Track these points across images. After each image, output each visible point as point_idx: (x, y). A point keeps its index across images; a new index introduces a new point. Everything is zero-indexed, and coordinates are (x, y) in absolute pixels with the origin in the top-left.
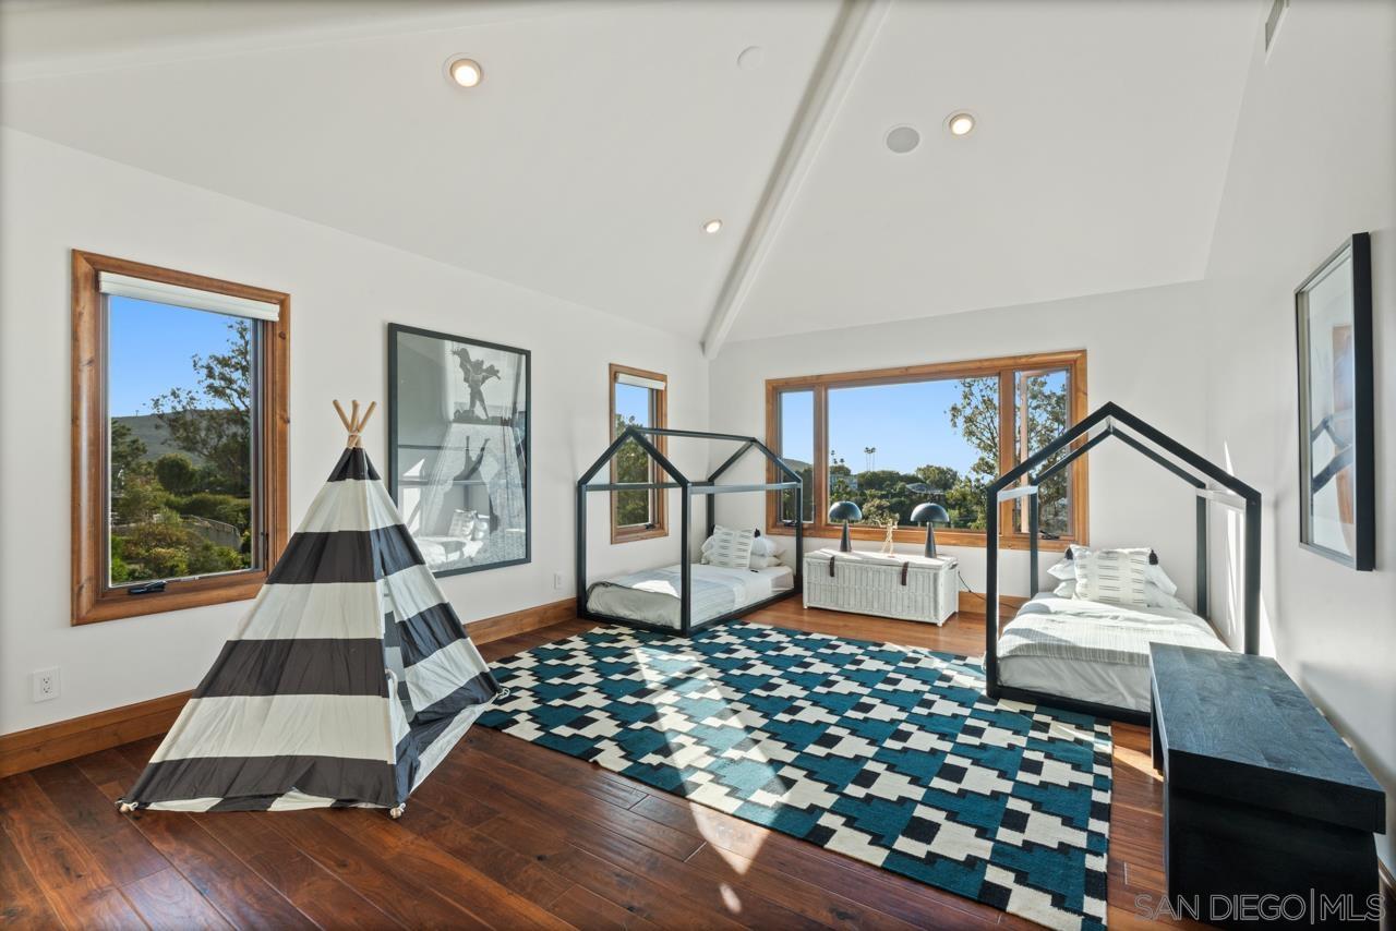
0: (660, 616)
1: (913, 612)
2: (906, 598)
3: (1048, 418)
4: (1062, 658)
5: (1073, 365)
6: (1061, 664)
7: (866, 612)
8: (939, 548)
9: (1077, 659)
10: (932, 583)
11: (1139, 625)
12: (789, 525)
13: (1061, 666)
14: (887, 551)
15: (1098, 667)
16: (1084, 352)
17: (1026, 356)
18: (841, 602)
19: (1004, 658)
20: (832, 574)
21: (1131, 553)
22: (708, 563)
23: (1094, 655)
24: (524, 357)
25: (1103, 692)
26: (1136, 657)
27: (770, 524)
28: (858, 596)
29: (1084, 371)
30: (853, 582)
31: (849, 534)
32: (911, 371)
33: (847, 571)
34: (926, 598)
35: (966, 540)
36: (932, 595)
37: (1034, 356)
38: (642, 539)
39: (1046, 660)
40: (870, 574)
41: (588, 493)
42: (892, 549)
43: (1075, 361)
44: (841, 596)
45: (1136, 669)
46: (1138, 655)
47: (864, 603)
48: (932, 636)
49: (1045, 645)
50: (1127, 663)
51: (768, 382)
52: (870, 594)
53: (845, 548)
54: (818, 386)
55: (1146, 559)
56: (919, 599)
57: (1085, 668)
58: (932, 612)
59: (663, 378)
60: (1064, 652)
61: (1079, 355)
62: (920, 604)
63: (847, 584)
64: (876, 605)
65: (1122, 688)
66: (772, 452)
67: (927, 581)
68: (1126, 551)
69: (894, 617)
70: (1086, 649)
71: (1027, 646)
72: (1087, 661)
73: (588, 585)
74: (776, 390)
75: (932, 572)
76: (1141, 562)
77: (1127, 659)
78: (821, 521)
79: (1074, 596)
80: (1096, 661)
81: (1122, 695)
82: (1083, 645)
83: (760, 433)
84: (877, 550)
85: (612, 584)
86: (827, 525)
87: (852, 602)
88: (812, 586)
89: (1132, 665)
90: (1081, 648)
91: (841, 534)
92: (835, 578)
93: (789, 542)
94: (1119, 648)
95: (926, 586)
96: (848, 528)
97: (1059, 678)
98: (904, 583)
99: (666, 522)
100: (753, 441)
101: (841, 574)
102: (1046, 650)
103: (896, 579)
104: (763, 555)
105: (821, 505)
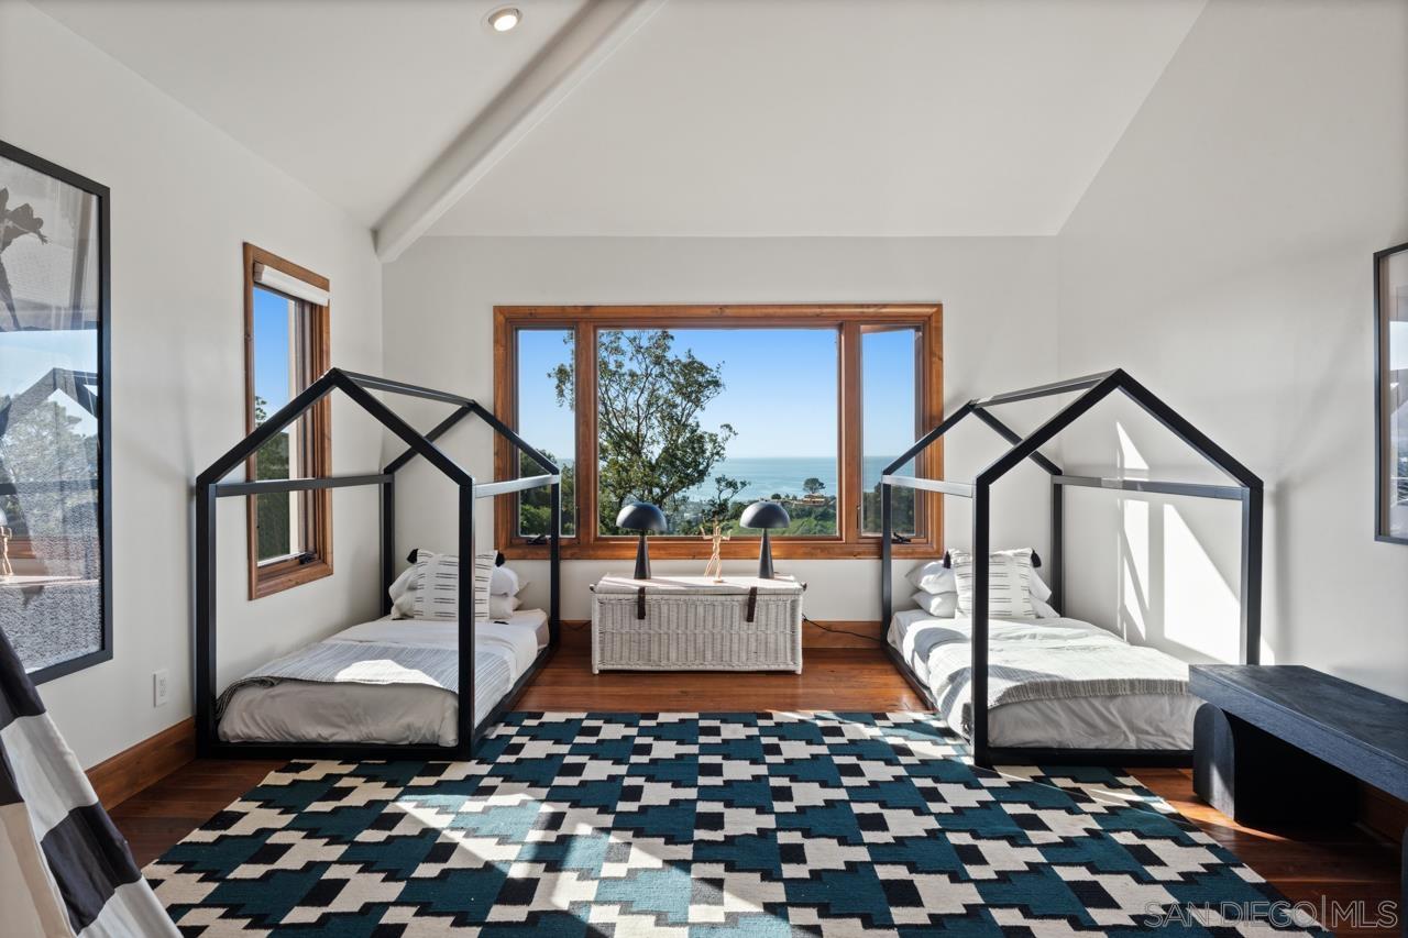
0: (409, 727)
1: (762, 659)
2: (752, 640)
3: (671, 391)
4: (1059, 699)
5: (925, 325)
6: (1056, 705)
7: (694, 668)
8: (777, 564)
9: (1075, 697)
10: (788, 614)
11: (1059, 643)
12: (537, 542)
13: (1058, 711)
14: (712, 573)
15: (1097, 703)
16: (939, 306)
17: (875, 306)
18: (655, 656)
19: (994, 708)
20: (641, 615)
21: (1016, 555)
22: (404, 616)
23: (1093, 688)
24: (94, 199)
25: (1103, 733)
26: (1137, 684)
27: (502, 541)
28: (683, 645)
29: (939, 330)
30: (673, 626)
31: (648, 552)
32: (728, 312)
33: (665, 609)
34: (781, 638)
35: (801, 551)
36: (788, 631)
37: (885, 306)
38: (297, 584)
39: (1039, 704)
40: (701, 610)
41: (220, 502)
42: (718, 571)
43: (930, 317)
44: (655, 647)
45: (1137, 698)
46: (1139, 681)
47: (691, 655)
48: (789, 691)
49: (1037, 684)
50: (1128, 693)
51: (499, 310)
52: (700, 640)
53: (641, 573)
54: (582, 322)
55: (1028, 561)
56: (772, 639)
57: (1083, 707)
58: (789, 655)
59: (323, 284)
60: (1059, 689)
61: (934, 310)
62: (772, 646)
63: (664, 629)
64: (709, 655)
65: (1124, 727)
66: (504, 427)
67: (781, 608)
68: (1010, 553)
69: (737, 668)
70: (1083, 682)
71: (1016, 688)
72: (1086, 698)
73: (221, 687)
74: (512, 323)
75: (790, 598)
76: (1025, 565)
77: (1128, 687)
78: (589, 534)
79: (957, 614)
80: (1096, 696)
81: (1124, 733)
82: (1079, 678)
83: (484, 394)
84: (700, 573)
85: (282, 680)
86: (597, 539)
87: (673, 655)
88: (608, 637)
89: (1134, 694)
90: (1077, 683)
91: (635, 553)
92: (646, 621)
93: (539, 569)
94: (1117, 676)
95: (781, 617)
96: (647, 542)
97: (1057, 725)
98: (750, 618)
99: (329, 550)
100: (471, 407)
101: (655, 612)
102: (1038, 691)
103: (739, 612)
104: (506, 594)
105: (588, 509)
